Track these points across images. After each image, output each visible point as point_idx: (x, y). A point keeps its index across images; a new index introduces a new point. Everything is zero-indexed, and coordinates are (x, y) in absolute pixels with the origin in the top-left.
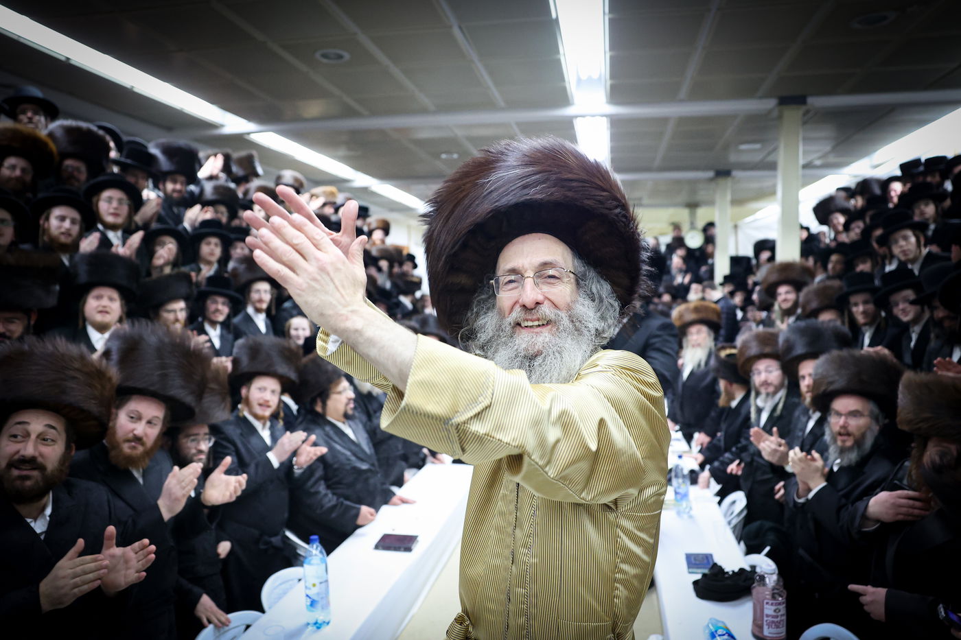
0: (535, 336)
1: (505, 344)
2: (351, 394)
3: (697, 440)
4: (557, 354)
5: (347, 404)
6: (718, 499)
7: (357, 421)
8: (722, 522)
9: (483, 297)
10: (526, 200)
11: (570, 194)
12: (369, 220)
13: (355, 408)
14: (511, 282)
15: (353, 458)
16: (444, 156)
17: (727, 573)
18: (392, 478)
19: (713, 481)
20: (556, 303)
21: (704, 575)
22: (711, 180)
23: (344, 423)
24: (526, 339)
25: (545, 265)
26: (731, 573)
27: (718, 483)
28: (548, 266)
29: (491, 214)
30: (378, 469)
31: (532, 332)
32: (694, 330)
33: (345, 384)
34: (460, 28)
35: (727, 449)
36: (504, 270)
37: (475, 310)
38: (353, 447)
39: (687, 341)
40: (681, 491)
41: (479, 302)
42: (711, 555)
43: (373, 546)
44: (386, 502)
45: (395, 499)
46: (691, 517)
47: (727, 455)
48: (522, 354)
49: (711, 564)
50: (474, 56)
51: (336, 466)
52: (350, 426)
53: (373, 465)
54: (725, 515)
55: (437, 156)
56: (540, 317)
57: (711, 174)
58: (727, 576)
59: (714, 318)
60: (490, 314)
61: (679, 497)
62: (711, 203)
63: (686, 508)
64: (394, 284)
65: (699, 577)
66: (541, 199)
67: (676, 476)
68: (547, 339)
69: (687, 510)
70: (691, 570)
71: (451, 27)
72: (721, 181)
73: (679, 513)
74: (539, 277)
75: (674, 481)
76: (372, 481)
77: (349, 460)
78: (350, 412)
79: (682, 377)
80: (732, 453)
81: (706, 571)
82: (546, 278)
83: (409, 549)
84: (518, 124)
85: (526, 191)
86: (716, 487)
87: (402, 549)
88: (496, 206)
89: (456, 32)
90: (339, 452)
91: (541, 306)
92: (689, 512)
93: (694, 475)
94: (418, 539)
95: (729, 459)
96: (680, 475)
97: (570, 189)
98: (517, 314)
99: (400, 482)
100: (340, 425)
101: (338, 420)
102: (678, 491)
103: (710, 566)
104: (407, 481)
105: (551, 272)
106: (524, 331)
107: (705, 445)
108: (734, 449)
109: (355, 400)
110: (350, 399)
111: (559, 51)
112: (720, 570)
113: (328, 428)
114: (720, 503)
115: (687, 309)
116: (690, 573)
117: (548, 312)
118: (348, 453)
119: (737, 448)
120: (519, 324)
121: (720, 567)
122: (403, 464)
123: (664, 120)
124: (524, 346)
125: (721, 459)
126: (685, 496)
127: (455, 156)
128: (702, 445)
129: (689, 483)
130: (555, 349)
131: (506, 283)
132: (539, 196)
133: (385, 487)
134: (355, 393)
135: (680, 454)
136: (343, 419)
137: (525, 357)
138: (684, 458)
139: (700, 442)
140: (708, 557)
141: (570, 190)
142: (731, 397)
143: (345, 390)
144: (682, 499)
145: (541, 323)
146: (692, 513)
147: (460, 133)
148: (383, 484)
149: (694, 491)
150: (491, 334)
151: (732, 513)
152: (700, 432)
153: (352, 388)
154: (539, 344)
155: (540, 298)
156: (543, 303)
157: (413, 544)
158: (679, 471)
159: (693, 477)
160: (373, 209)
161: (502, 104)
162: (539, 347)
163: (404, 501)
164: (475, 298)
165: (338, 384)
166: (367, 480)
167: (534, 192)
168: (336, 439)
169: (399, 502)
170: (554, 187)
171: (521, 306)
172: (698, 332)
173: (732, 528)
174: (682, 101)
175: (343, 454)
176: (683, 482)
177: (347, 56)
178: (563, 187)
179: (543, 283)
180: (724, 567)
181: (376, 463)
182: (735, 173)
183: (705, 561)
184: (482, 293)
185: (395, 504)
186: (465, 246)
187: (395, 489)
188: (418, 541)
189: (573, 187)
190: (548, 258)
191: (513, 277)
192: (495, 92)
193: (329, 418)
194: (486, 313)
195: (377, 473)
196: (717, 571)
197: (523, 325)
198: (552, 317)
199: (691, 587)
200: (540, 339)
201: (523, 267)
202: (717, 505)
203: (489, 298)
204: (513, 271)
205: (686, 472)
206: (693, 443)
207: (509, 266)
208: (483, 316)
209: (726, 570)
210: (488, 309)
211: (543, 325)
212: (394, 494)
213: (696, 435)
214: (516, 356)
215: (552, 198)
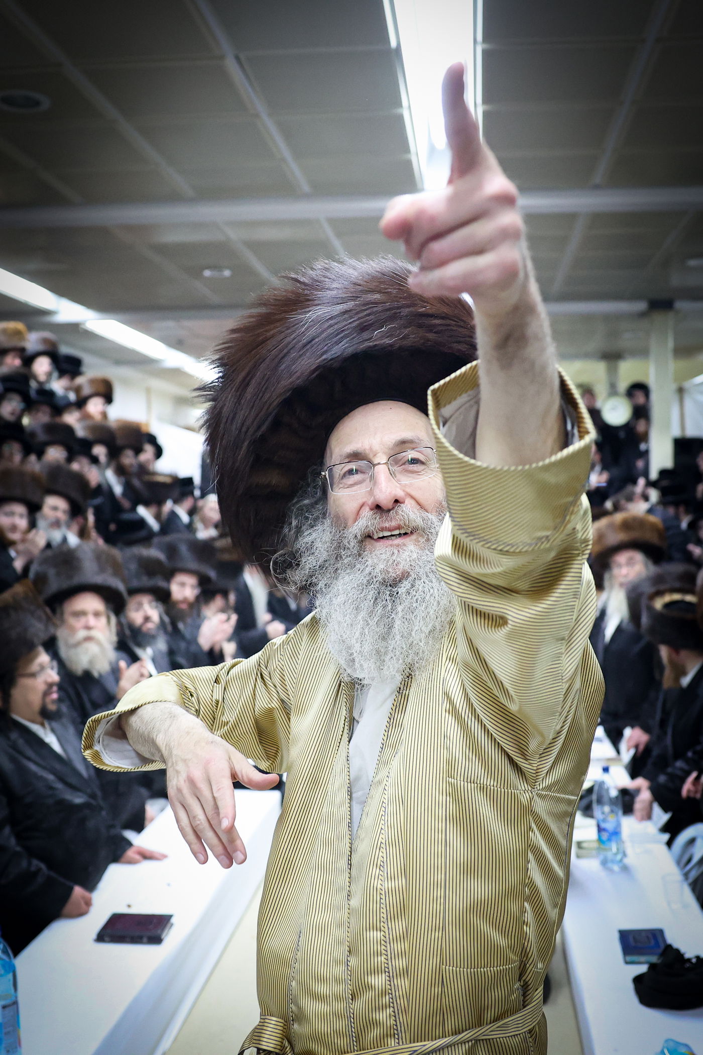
0: (396, 552)
1: (352, 566)
2: (53, 675)
3: (630, 738)
4: (431, 575)
5: (46, 694)
6: (666, 837)
7: (65, 720)
8: (675, 873)
9: (306, 502)
10: (370, 347)
11: (431, 336)
12: (80, 380)
13: (60, 700)
14: (350, 472)
15: (59, 786)
16: (207, 273)
17: (689, 960)
18: (125, 816)
19: (657, 810)
20: (422, 501)
21: (652, 967)
22: (642, 315)
23: (42, 725)
24: (383, 557)
25: (403, 444)
26: (694, 961)
27: (665, 809)
28: (407, 445)
29: (315, 375)
30: (101, 803)
31: (391, 545)
32: (622, 558)
33: (44, 658)
34: (237, 58)
35: (679, 755)
36: (341, 456)
37: (294, 523)
38: (58, 766)
39: (611, 577)
40: (609, 826)
41: (301, 509)
42: (661, 932)
43: (94, 935)
44: (116, 858)
45: (130, 853)
46: (625, 869)
47: (679, 764)
48: (380, 579)
49: (662, 946)
50: (260, 106)
51: (28, 800)
52: (53, 731)
53: (93, 796)
54: (678, 862)
55: (196, 273)
56: (402, 523)
57: (641, 306)
58: (688, 965)
59: (653, 539)
60: (319, 527)
61: (605, 836)
62: (643, 352)
63: (616, 854)
64: (128, 487)
65: (643, 969)
66: (391, 345)
67: (600, 801)
68: (415, 556)
69: (619, 857)
70: (629, 958)
71: (222, 57)
72: (659, 318)
73: (604, 863)
74: (396, 462)
75: (597, 810)
76: (91, 824)
77: (51, 788)
78: (52, 707)
79: (604, 636)
80: (687, 761)
81: (654, 959)
82: (404, 464)
83: (156, 940)
84: (333, 222)
85: (366, 335)
86: (661, 817)
87: (145, 940)
88: (325, 359)
89: (231, 65)
90: (35, 775)
91: (402, 505)
92: (621, 861)
93: (627, 798)
94: (173, 920)
95: (682, 769)
96: (605, 799)
97: (430, 329)
98: (366, 521)
99: (138, 824)
100: (36, 728)
101: (33, 721)
102: (603, 825)
103: (660, 950)
104: (152, 820)
105: (411, 454)
106: (380, 545)
107: (641, 747)
108: (690, 754)
109: (61, 687)
110: (50, 685)
111: (401, 102)
112: (678, 954)
113: (14, 735)
114: (669, 844)
115: (611, 526)
116: (627, 963)
117: (412, 516)
118: (51, 777)
119: (694, 753)
120: (369, 536)
121: (677, 951)
122: (144, 791)
123: (568, 218)
124: (381, 566)
125: (670, 770)
126: (616, 833)
127: (227, 273)
128: (637, 747)
129: (620, 812)
130: (427, 569)
131: (344, 475)
132: (387, 341)
133: (113, 832)
134: (59, 673)
135: (605, 764)
136: (39, 719)
137: (384, 583)
138: (612, 769)
139: (633, 743)
140: (656, 935)
141: (431, 331)
142: (681, 672)
143: (42, 668)
144: (609, 840)
145: (403, 532)
146: (627, 861)
147: (234, 235)
148: (112, 826)
149: (629, 825)
150: (324, 556)
151: (689, 860)
152: (633, 727)
153: (55, 664)
154: (403, 563)
155: (400, 494)
156: (403, 503)
157: (163, 930)
158: (604, 793)
159: (626, 801)
160: (88, 360)
161: (306, 188)
162: (403, 566)
163: (146, 856)
164: (294, 505)
165: (31, 660)
166: (83, 821)
167: (379, 335)
168: (30, 752)
169: (137, 857)
170: (405, 327)
171: (371, 509)
172: (630, 563)
173: (690, 885)
174: (597, 187)
175: (41, 778)
176: (612, 811)
177: (46, 103)
178: (420, 326)
179: (401, 472)
180: (683, 950)
181: (99, 793)
182: (679, 305)
183: (653, 942)
184: (303, 497)
185: (131, 862)
186: (277, 424)
187: (130, 835)
188: (172, 925)
189: (435, 325)
190: (407, 435)
191: (353, 466)
192: (295, 170)
193: (16, 717)
194: (312, 527)
195: (101, 809)
196: (672, 956)
197: (375, 537)
198: (419, 522)
199: (631, 986)
200: (405, 555)
201: (371, 449)
202: (664, 848)
203: (316, 503)
204: (356, 456)
205: (614, 793)
206: (623, 746)
207: (349, 448)
208: (309, 531)
209: (687, 956)
210: (316, 519)
211: (406, 534)
212: (129, 844)
213: (628, 732)
214: (369, 583)
215: (407, 343)
